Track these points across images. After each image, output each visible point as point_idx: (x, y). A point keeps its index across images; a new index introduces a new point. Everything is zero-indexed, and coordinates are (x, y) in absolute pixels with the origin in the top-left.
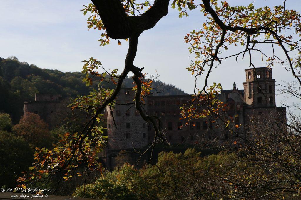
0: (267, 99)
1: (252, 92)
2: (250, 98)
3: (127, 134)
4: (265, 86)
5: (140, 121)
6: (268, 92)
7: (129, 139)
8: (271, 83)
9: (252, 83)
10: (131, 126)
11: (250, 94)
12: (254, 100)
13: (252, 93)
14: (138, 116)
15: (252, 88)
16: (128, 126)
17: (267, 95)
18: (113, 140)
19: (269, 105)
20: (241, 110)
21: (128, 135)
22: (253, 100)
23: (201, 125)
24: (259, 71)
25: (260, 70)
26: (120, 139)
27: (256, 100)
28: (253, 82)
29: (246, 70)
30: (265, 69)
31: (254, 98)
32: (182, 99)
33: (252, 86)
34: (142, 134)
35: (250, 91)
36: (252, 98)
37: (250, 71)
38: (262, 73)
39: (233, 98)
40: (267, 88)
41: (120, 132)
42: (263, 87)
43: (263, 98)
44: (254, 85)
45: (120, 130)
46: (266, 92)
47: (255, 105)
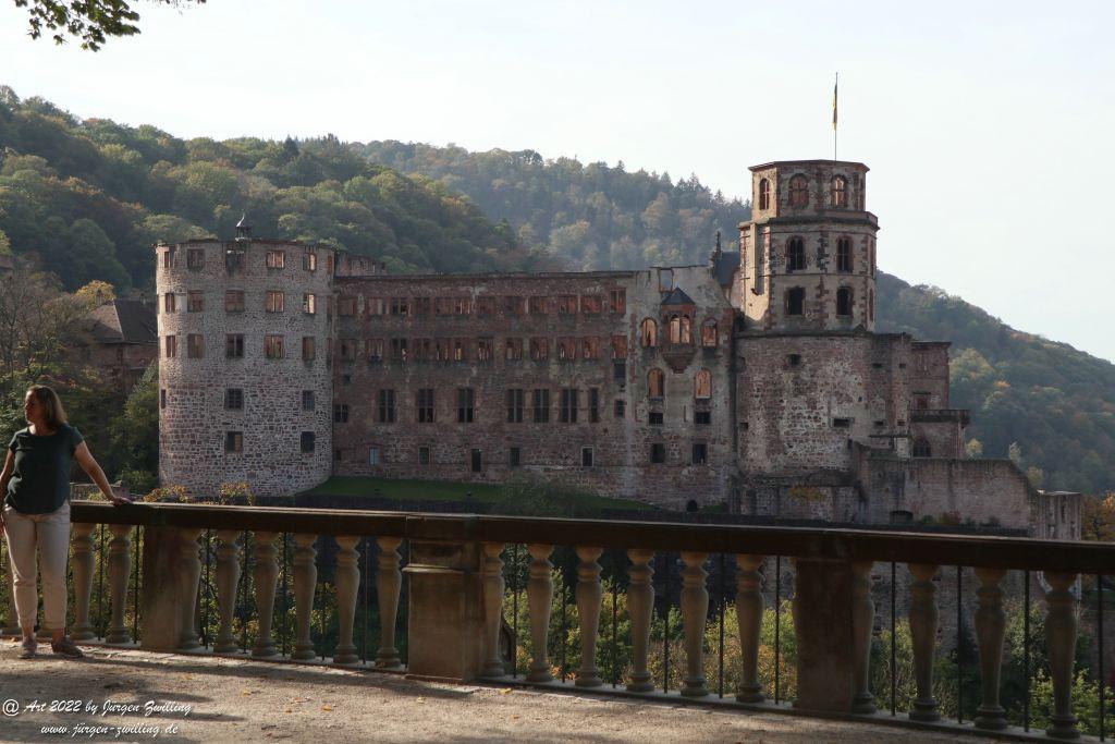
0: (823, 299)
1: (767, 265)
2: (757, 291)
3: (231, 435)
4: (821, 241)
5: (287, 379)
6: (832, 267)
7: (235, 455)
8: (846, 228)
9: (767, 229)
10: (248, 400)
11: (759, 277)
12: (770, 299)
13: (767, 272)
14: (279, 358)
15: (767, 250)
16: (234, 399)
17: (826, 278)
18: (175, 457)
19: (833, 321)
20: (721, 342)
21: (232, 441)
22: (767, 300)
23: (555, 405)
24: (801, 175)
25: (802, 171)
26: (198, 457)
27: (780, 300)
28: (771, 222)
29: (755, 170)
30: (822, 166)
31: (771, 293)
32: (477, 291)
33: (767, 241)
34: (298, 435)
35: (759, 261)
36: (767, 292)
37: (765, 174)
38: (809, 185)
39: (691, 293)
40: (827, 251)
41: (201, 425)
42: (811, 247)
43: (810, 296)
44: (775, 236)
45: (203, 416)
46: (821, 266)
47: (775, 324)
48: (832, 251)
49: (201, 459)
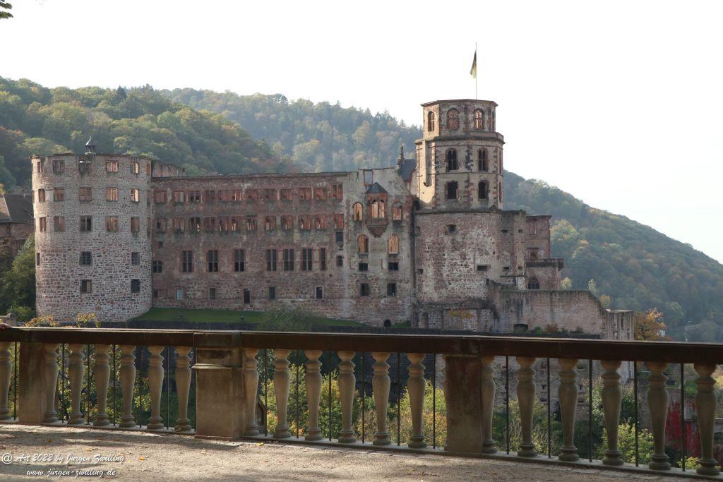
0: (470, 189)
1: (433, 167)
2: (427, 184)
3: (84, 282)
4: (468, 151)
5: (121, 245)
6: (475, 168)
7: (87, 295)
8: (484, 143)
9: (433, 144)
10: (95, 258)
11: (428, 175)
12: (436, 189)
13: (433, 172)
14: (116, 231)
15: (433, 157)
16: (86, 259)
17: (471, 175)
18: (47, 297)
19: (476, 203)
20: (404, 217)
21: (85, 286)
22: (434, 189)
23: (298, 259)
24: (454, 109)
25: (455, 106)
26: (62, 297)
27: (442, 190)
28: (435, 140)
29: (425, 106)
30: (468, 103)
31: (436, 185)
32: (246, 186)
33: (433, 152)
34: (129, 281)
35: (428, 165)
36: (433, 185)
37: (431, 108)
38: (460, 115)
39: (385, 185)
40: (471, 158)
41: (64, 276)
42: (461, 155)
43: (461, 187)
44: (439, 149)
45: (65, 270)
46: (468, 168)
47: (439, 205)
48: (475, 157)
49: (64, 298)
